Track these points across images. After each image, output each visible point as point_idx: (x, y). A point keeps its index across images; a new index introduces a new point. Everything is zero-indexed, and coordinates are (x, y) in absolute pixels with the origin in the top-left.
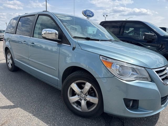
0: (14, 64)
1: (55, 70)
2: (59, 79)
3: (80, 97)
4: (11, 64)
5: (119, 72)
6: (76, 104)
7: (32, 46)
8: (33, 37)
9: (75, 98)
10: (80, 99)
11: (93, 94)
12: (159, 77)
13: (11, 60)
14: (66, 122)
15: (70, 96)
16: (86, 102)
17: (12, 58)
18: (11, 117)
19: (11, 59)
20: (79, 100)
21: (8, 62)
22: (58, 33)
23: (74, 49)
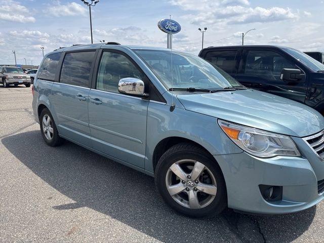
0: (58, 133)
1: (140, 143)
2: (146, 158)
3: (187, 185)
4: (51, 134)
5: (251, 144)
6: (179, 197)
7: (95, 104)
8: (96, 88)
9: (179, 188)
10: (186, 188)
11: (208, 180)
12: (312, 149)
13: (52, 127)
14: (166, 226)
15: (169, 185)
16: (196, 192)
17: (52, 123)
19: (50, 126)
20: (185, 191)
21: (45, 129)
22: (143, 84)
23: (172, 109)
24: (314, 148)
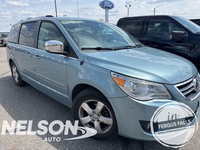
0: (21, 78)
1: (64, 87)
2: (68, 97)
3: (93, 118)
4: (18, 78)
5: (134, 90)
6: (89, 125)
7: (37, 59)
8: (37, 48)
9: (87, 119)
10: (93, 119)
11: (107, 115)
12: (181, 93)
13: (18, 74)
14: (78, 146)
15: (81, 117)
16: (99, 123)
17: (17, 71)
18: (20, 142)
19: (17, 73)
20: (92, 121)
21: (14, 75)
22: (63, 45)
23: (82, 63)
24: (183, 92)
